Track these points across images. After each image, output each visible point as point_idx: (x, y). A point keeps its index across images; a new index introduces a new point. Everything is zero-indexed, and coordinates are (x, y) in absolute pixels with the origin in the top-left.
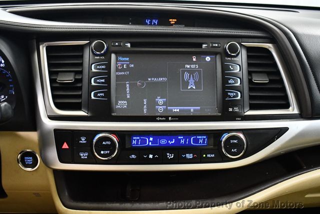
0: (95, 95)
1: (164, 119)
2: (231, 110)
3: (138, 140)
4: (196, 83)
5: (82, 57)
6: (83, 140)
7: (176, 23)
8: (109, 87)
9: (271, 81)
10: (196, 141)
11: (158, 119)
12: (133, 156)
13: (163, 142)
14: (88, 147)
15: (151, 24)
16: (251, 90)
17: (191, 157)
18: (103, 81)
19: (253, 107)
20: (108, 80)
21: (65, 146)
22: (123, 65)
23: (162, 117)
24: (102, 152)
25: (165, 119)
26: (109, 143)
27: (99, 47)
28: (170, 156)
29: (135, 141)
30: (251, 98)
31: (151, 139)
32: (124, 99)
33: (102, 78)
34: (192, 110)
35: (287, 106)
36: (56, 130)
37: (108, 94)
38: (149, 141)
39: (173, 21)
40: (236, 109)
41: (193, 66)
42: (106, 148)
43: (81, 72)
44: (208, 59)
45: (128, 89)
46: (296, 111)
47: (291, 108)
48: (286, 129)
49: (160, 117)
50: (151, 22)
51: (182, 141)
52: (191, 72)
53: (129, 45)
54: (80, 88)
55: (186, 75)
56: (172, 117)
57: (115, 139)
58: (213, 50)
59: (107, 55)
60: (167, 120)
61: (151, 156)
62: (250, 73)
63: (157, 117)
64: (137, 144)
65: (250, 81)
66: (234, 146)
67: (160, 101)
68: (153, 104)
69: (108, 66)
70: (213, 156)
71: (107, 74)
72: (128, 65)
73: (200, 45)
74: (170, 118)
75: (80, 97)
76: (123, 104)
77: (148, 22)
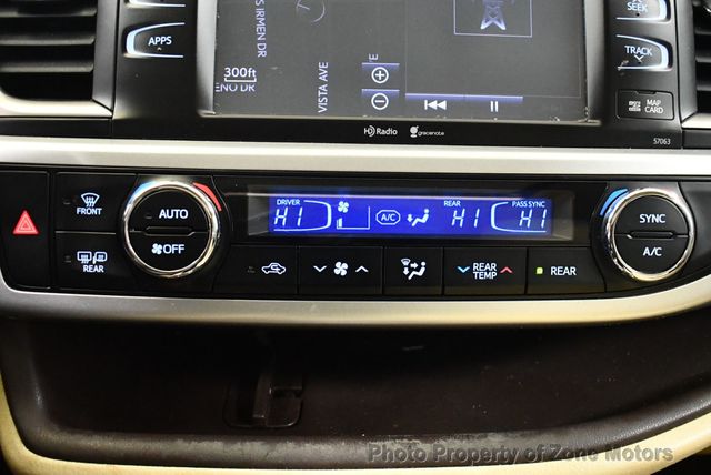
1: (391, 131)
2: (635, 106)
3: (293, 210)
4: (507, 11)
6: (90, 205)
8: (190, 13)
11: (370, 131)
12: (275, 268)
13: (388, 218)
14: (105, 234)
16: (700, 44)
17: (492, 275)
21: (26, 226)
23: (384, 125)
24: (157, 249)
25: (395, 132)
28: (414, 270)
30: (701, 71)
31: (343, 207)
34: (494, 107)
38: (336, 214)
40: (655, 107)
42: (170, 231)
45: (261, 26)
49: (377, 124)
51: (459, 218)
54: (90, 25)
56: (423, 126)
57: (210, 209)
60: (402, 138)
63: (367, 124)
64: (291, 223)
65: (699, 12)
66: (652, 234)
67: (380, 73)
68: (352, 79)
70: (572, 271)
74: (414, 130)
75: (87, 54)
76: (243, 77)
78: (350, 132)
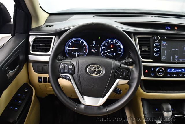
0: (156, 54)
6: (153, 69)
8: (160, 52)
12: (169, 75)
13: (177, 71)
18: (159, 50)
20: (160, 50)
21: (147, 71)
24: (160, 74)
26: (162, 70)
27: (157, 38)
28: (180, 75)
29: (168, 70)
31: (174, 70)
32: (165, 56)
33: (158, 49)
36: (143, 66)
37: (160, 54)
39: (176, 28)
42: (161, 72)
43: (150, 46)
45: (166, 53)
49: (177, 62)
53: (166, 37)
56: (181, 62)
59: (159, 42)
60: (179, 64)
61: (174, 75)
64: (169, 71)
67: (176, 57)
68: (174, 58)
69: (160, 45)
71: (160, 47)
72: (165, 44)
76: (164, 58)
77: (167, 28)
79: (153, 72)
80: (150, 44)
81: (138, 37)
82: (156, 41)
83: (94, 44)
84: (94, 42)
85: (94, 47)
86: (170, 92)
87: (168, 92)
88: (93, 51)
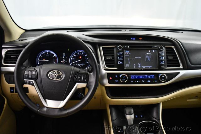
0: (119, 63)
2: (161, 67)
4: (150, 59)
5: (114, 51)
6: (116, 76)
7: (142, 39)
8: (123, 60)
9: (174, 58)
10: (151, 77)
12: (132, 81)
13: (141, 77)
14: (118, 79)
15: (133, 40)
16: (167, 61)
17: (150, 82)
19: (168, 66)
20: (123, 58)
21: (111, 78)
22: (127, 53)
24: (123, 80)
26: (125, 77)
27: (120, 48)
28: (143, 81)
29: (132, 77)
30: (167, 63)
31: (137, 76)
32: (128, 64)
33: (121, 57)
34: (149, 67)
35: (179, 66)
36: (107, 74)
37: (123, 62)
39: (140, 39)
40: (163, 67)
41: (149, 53)
42: (124, 78)
43: (114, 56)
44: (154, 51)
45: (129, 61)
46: (182, 68)
47: (180, 67)
48: (179, 73)
49: (140, 69)
50: (133, 39)
51: (147, 77)
52: (148, 55)
53: (129, 47)
54: (114, 61)
55: (147, 56)
57: (127, 76)
58: (155, 48)
59: (122, 50)
60: (142, 70)
61: (137, 81)
62: (167, 56)
65: (167, 58)
66: (163, 78)
67: (139, 65)
68: (137, 65)
69: (123, 54)
70: (157, 81)
71: (123, 56)
72: (129, 53)
73: (151, 47)
75: (114, 63)
76: (127, 65)
77: (132, 39)
78: (137, 70)
79: (116, 79)
80: (114, 53)
81: (103, 48)
82: (120, 50)
83: (64, 55)
84: (64, 54)
85: (64, 58)
86: (135, 97)
87: (133, 97)
88: (63, 62)
